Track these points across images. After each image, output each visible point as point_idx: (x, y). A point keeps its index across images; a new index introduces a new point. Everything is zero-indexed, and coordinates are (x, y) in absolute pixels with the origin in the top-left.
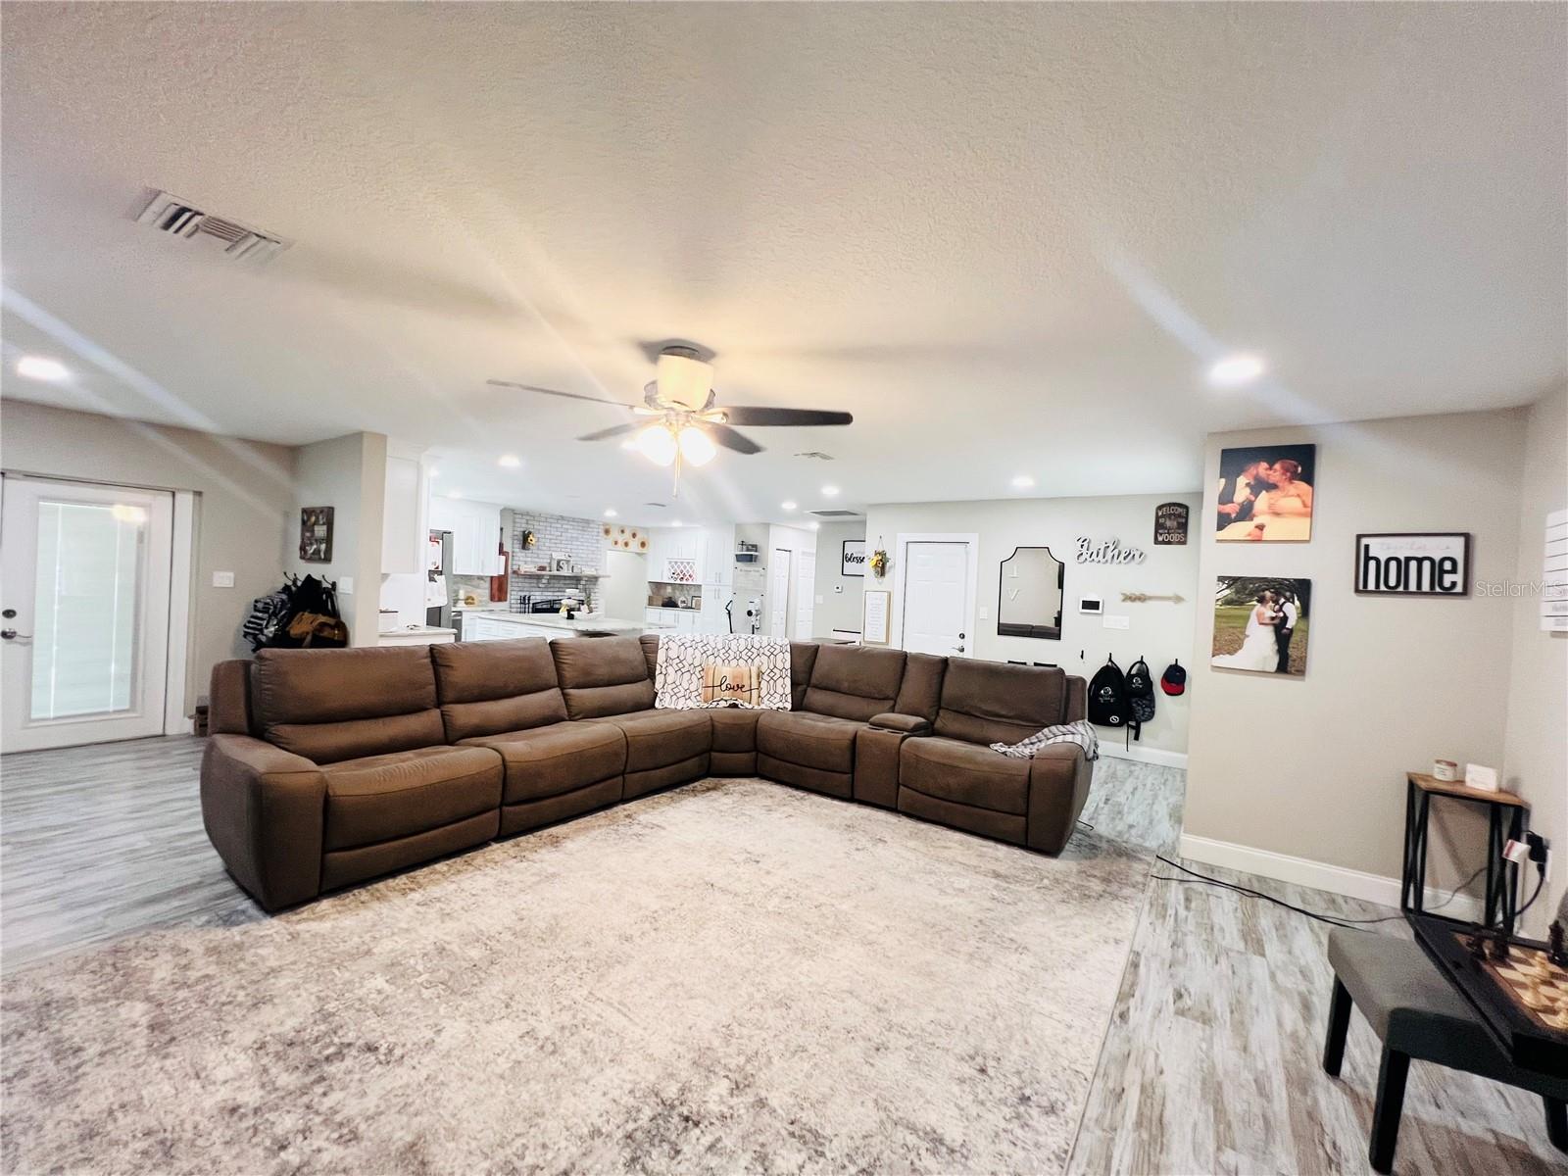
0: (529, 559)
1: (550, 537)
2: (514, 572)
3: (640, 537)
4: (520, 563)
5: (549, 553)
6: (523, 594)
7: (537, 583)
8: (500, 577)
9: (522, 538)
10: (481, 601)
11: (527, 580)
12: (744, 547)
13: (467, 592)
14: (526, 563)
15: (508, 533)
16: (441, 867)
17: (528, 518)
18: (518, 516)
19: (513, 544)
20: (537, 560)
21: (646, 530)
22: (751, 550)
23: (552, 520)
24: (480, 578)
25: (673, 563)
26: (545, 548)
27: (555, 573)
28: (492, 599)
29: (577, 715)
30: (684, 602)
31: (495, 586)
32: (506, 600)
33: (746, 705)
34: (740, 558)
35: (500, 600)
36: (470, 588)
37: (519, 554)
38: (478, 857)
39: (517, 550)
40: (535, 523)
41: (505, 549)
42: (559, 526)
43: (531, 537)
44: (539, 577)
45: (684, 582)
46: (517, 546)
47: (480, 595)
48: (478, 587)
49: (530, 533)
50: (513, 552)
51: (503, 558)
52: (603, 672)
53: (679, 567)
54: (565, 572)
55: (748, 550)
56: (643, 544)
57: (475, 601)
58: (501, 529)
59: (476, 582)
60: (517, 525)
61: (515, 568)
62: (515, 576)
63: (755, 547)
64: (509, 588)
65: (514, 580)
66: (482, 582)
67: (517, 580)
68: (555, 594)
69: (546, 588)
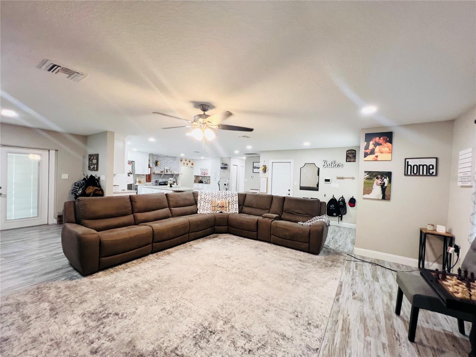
0: (158, 169)
1: (164, 162)
2: (153, 173)
3: (191, 162)
4: (155, 170)
5: (164, 167)
6: (156, 180)
7: (160, 176)
8: (149, 175)
9: (155, 163)
10: (143, 182)
11: (157, 176)
12: (223, 165)
13: (139, 179)
14: (157, 170)
15: (151, 161)
16: (135, 261)
17: (157, 156)
18: (154, 156)
19: (153, 164)
20: (160, 169)
21: (193, 160)
22: (225, 166)
23: (164, 157)
24: (143, 175)
25: (201, 170)
26: (162, 166)
27: (166, 173)
28: (147, 181)
29: (174, 216)
30: (205, 181)
31: (148, 177)
32: (151, 182)
33: (225, 212)
34: (222, 168)
35: (149, 182)
37: (155, 168)
38: (146, 258)
39: (154, 166)
40: (160, 158)
41: (150, 166)
42: (167, 159)
43: (158, 162)
44: (161, 175)
45: (205, 175)
47: (143, 180)
48: (142, 178)
49: (158, 161)
50: (153, 167)
51: (150, 169)
52: (181, 203)
53: (203, 171)
54: (169, 173)
55: (224, 165)
56: (192, 164)
58: (149, 160)
59: (142, 176)
60: (154, 159)
62: (153, 174)
63: (226, 165)
64: (152, 178)
65: (153, 175)
66: (143, 176)
67: (154, 175)
68: (166, 179)
69: (163, 178)
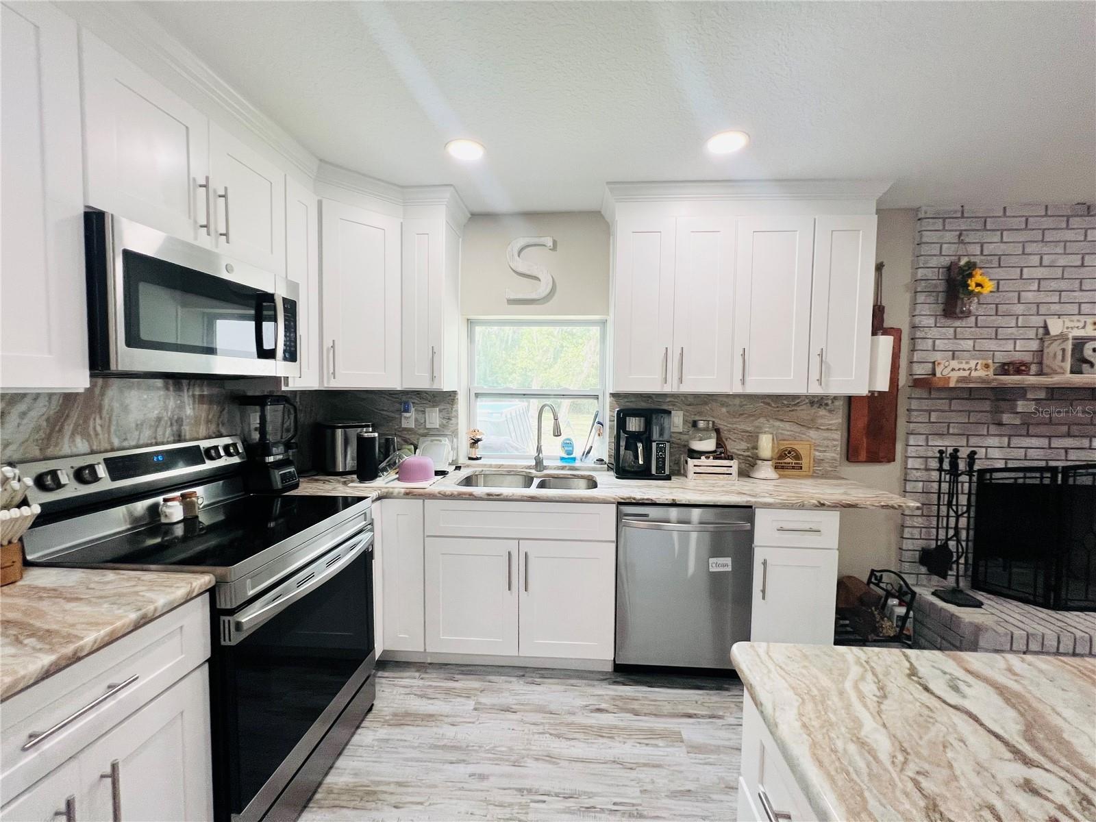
0: (968, 345)
2: (918, 383)
4: (937, 356)
5: (1041, 319)
6: (948, 443)
7: (997, 411)
8: (874, 399)
9: (942, 286)
10: (819, 462)
11: (956, 405)
13: (776, 439)
14: (959, 357)
15: (899, 275)
17: (962, 224)
18: (931, 223)
19: (914, 304)
20: (992, 345)
23: (1047, 223)
24: (818, 402)
26: (1019, 309)
27: (1067, 378)
28: (852, 454)
31: (861, 423)
32: (891, 459)
35: (875, 457)
36: (787, 428)
37: (934, 333)
39: (931, 321)
40: (989, 237)
41: (889, 322)
42: (1069, 235)
43: (978, 277)
44: (1002, 395)
46: (926, 310)
47: (816, 446)
48: (811, 425)
49: (971, 266)
50: (914, 327)
51: (885, 343)
57: (805, 462)
58: (879, 267)
59: (804, 412)
60: (925, 249)
61: (921, 370)
62: (918, 393)
64: (902, 427)
65: (915, 405)
66: (822, 412)
67: (925, 404)
68: (1056, 443)
69: (1027, 426)
